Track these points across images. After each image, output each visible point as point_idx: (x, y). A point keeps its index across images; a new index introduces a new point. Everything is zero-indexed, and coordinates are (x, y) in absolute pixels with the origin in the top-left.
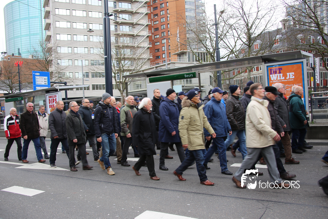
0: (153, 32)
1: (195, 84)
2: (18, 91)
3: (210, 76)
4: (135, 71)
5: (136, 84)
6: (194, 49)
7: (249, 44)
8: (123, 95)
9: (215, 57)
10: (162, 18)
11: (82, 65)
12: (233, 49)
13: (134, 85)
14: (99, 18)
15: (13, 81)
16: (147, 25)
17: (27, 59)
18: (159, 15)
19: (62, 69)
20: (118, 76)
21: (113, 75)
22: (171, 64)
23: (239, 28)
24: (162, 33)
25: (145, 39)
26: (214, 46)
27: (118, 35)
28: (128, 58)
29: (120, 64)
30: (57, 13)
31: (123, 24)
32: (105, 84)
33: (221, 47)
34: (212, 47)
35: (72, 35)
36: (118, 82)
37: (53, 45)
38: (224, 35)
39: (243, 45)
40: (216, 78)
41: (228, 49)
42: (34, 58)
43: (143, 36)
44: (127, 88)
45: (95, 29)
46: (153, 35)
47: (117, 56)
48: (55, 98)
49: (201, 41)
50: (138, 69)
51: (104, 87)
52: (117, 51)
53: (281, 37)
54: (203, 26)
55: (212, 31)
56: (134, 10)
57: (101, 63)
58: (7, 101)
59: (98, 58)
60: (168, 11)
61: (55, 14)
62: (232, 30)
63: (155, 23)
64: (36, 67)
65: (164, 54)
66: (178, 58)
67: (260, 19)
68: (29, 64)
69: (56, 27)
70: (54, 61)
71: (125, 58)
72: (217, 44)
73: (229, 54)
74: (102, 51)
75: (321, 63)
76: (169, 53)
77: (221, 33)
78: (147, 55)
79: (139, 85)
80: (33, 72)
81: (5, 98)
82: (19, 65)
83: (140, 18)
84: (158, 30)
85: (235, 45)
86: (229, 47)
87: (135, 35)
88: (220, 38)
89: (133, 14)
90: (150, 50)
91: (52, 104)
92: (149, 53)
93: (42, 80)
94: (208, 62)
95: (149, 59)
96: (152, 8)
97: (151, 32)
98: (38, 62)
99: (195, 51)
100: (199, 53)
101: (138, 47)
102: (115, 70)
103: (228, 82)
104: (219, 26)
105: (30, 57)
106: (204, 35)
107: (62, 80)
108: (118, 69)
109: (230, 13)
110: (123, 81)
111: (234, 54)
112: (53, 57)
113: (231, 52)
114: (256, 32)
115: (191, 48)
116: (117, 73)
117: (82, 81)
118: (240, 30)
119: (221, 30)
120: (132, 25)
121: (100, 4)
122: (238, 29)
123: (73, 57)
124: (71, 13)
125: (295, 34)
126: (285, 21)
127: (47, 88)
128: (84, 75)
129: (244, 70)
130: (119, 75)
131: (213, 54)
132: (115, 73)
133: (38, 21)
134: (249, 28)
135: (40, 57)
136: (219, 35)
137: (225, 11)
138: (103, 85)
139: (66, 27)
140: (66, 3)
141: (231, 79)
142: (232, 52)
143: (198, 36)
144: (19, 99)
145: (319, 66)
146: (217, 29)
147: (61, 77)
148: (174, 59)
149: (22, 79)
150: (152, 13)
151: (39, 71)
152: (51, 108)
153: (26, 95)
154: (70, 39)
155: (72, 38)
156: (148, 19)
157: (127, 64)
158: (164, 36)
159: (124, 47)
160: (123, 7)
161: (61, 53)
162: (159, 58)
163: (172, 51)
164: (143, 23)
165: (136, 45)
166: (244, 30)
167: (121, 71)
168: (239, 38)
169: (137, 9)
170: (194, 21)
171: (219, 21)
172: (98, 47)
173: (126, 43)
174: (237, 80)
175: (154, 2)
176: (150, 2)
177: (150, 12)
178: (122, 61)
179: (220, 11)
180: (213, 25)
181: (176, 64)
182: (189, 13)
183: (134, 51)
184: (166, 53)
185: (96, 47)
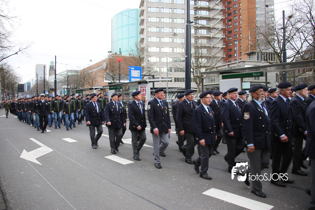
0: (227, 34)
1: (262, 80)
2: (118, 82)
3: (277, 74)
5: (211, 78)
6: (263, 49)
8: (199, 87)
9: (282, 57)
10: (236, 22)
11: (167, 62)
12: (299, 50)
13: (209, 79)
14: (182, 23)
15: (115, 74)
16: (222, 29)
17: (126, 57)
18: (232, 20)
21: (192, 70)
22: (241, 62)
23: (306, 31)
24: (234, 35)
25: (220, 40)
27: (197, 37)
28: (205, 57)
29: (198, 62)
30: (149, 20)
31: (202, 28)
32: (185, 77)
33: (288, 48)
34: (280, 48)
35: (160, 38)
36: (196, 76)
37: (145, 46)
38: (291, 38)
39: (310, 46)
40: (282, 76)
41: (295, 50)
42: (131, 56)
43: (219, 38)
44: (202, 82)
45: (179, 33)
46: (227, 38)
47: (196, 55)
48: (145, 89)
49: (269, 43)
51: (184, 80)
52: (196, 50)
54: (271, 30)
55: (280, 34)
56: (211, 16)
57: (183, 60)
58: (110, 89)
59: (179, 56)
60: (240, 16)
61: (148, 22)
62: (299, 33)
63: (229, 27)
64: (132, 63)
65: (236, 54)
66: (248, 57)
68: (127, 61)
69: (148, 32)
70: (145, 58)
71: (202, 56)
72: (284, 45)
73: (295, 54)
74: (184, 51)
76: (240, 53)
77: (289, 35)
78: (221, 55)
79: (213, 79)
80: (130, 67)
81: (109, 87)
82: (119, 61)
83: (216, 23)
84: (232, 33)
85: (302, 47)
86: (295, 48)
87: (212, 37)
88: (287, 40)
89: (210, 20)
90: (224, 50)
91: (143, 93)
92: (223, 53)
93: (136, 73)
94: (274, 61)
95: (222, 58)
96: (226, 14)
97: (225, 34)
98: (134, 59)
99: (264, 51)
100: (267, 53)
101: (214, 47)
102: (193, 66)
103: (292, 80)
104: (287, 29)
105: (128, 55)
106: (272, 37)
107: (151, 73)
108: (196, 65)
109: (298, 17)
110: (200, 75)
111: (300, 55)
112: (145, 55)
113: (297, 53)
115: (260, 49)
116: (195, 69)
117: (166, 75)
118: (307, 33)
119: (289, 33)
120: (209, 29)
121: (183, 13)
122: (305, 32)
123: (160, 55)
124: (160, 20)
127: (138, 80)
128: (168, 70)
129: (309, 69)
130: (196, 71)
131: (280, 55)
133: (135, 27)
135: (135, 55)
136: (286, 38)
137: (293, 16)
138: (183, 78)
139: (156, 31)
140: (157, 12)
141: (296, 77)
142: (298, 53)
143: (267, 39)
144: (118, 88)
146: (284, 32)
147: (150, 71)
148: (245, 58)
149: (121, 72)
150: (226, 18)
151: (134, 66)
153: (124, 85)
154: (158, 41)
155: (160, 40)
156: (223, 23)
157: (203, 61)
158: (236, 38)
159: (202, 47)
160: (202, 14)
161: (151, 52)
162: (231, 57)
163: (243, 51)
164: (218, 27)
165: (212, 46)
166: (311, 33)
167: (199, 67)
168: (306, 40)
169: (214, 15)
170: (263, 25)
171: (287, 25)
172: (180, 47)
173: (204, 44)
174: (301, 78)
175: (229, 9)
176: (225, 9)
177: (225, 18)
178: (200, 59)
179: (288, 16)
180: (281, 29)
181: (246, 62)
182: (260, 18)
183: (210, 51)
184: (237, 52)
185: (179, 47)
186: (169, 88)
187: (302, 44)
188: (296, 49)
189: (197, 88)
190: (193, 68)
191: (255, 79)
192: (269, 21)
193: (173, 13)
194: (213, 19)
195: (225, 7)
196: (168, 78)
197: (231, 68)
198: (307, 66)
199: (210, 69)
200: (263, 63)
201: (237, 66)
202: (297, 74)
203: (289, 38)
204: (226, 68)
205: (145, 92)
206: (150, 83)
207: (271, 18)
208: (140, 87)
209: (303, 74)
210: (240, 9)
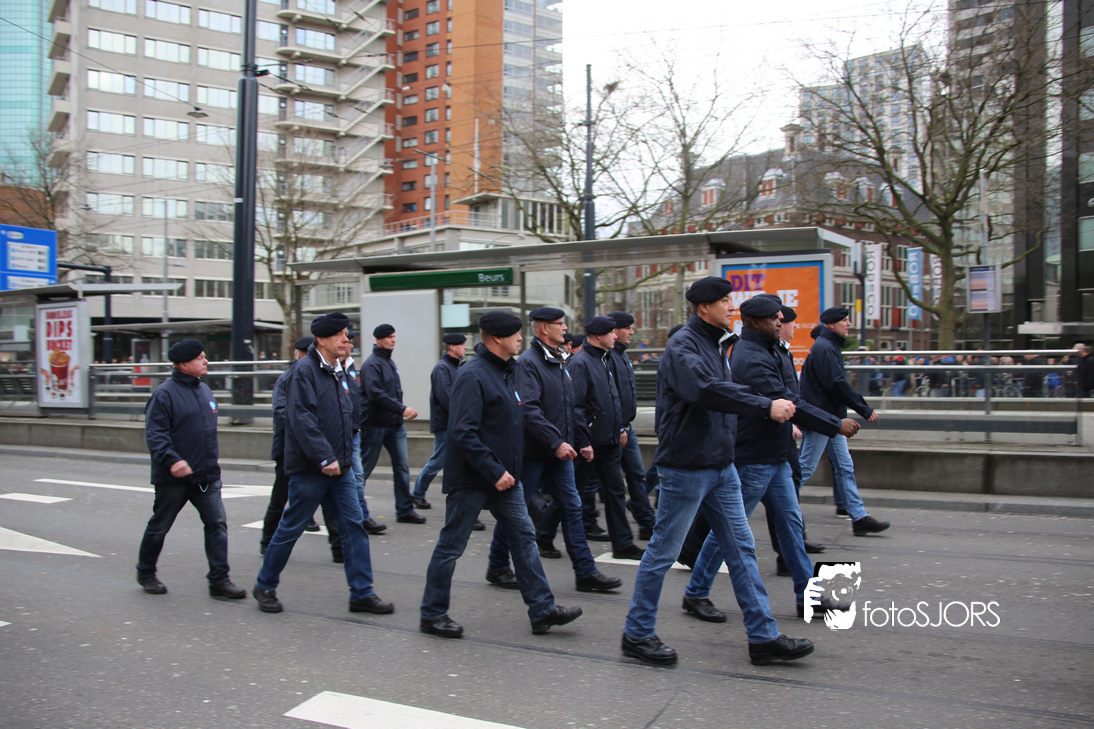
0: (399, 128)
3: (567, 278)
4: (334, 247)
5: (337, 285)
6: (521, 191)
7: (686, 191)
8: (288, 319)
9: (582, 221)
10: (432, 88)
11: (166, 219)
12: (638, 201)
13: (329, 290)
14: (232, 71)
16: (382, 107)
18: (420, 77)
19: (99, 224)
20: (279, 256)
21: (260, 252)
22: (448, 233)
23: (660, 141)
24: (426, 132)
25: (372, 148)
26: (582, 185)
27: (287, 128)
28: (315, 204)
29: (287, 222)
30: (93, 43)
31: (307, 95)
34: (576, 189)
35: (140, 119)
36: (279, 276)
37: (73, 146)
38: (613, 157)
39: (669, 191)
40: (582, 286)
41: (624, 201)
42: (8, 182)
43: (368, 139)
45: (216, 105)
46: (399, 138)
47: (279, 196)
48: (65, 321)
49: (542, 169)
50: (344, 238)
51: (231, 291)
53: (781, 176)
54: (549, 125)
55: (577, 142)
56: (344, 55)
57: (230, 215)
59: (217, 197)
60: (450, 68)
61: (89, 48)
62: (637, 144)
63: (407, 102)
64: (12, 213)
65: (428, 200)
66: (470, 215)
67: (719, 122)
69: (88, 89)
70: (73, 195)
71: (304, 202)
72: (589, 182)
73: (625, 213)
75: (888, 260)
76: (443, 197)
77: (605, 149)
78: (375, 200)
83: (361, 81)
84: (416, 124)
85: (645, 191)
86: (624, 193)
87: (342, 134)
88: (600, 165)
89: (339, 67)
90: (386, 184)
91: (59, 338)
92: (382, 194)
93: (31, 256)
94: (560, 233)
95: (382, 212)
96: (400, 56)
97: (393, 128)
98: (20, 196)
99: (523, 197)
100: (535, 204)
101: (348, 171)
102: (271, 238)
103: (617, 300)
104: (599, 127)
106: (553, 151)
107: (97, 259)
108: (279, 235)
110: (295, 273)
111: (641, 216)
112: (71, 183)
113: (630, 209)
114: (708, 156)
115: (511, 188)
116: (279, 248)
117: (161, 267)
118: (662, 146)
119: (605, 142)
120: (333, 101)
121: (234, 28)
122: (654, 140)
123: (138, 187)
124: (140, 47)
125: (819, 169)
126: (794, 130)
127: (42, 283)
128: (169, 249)
129: (669, 265)
130: (282, 257)
131: (576, 212)
132: (269, 250)
134: (688, 140)
135: (28, 181)
136: (596, 157)
137: (620, 86)
139: (122, 92)
140: (127, 14)
141: (626, 289)
142: (634, 209)
143: (534, 154)
145: (882, 268)
146: (591, 137)
147: (94, 250)
148: (459, 216)
150: (398, 69)
151: (23, 224)
152: (51, 352)
154: (130, 130)
155: (139, 127)
156: (388, 86)
157: (307, 221)
158: (432, 143)
159: (303, 169)
160: (310, 43)
161: (98, 173)
162: (413, 211)
163: (454, 191)
164: (369, 100)
165: (344, 166)
166: (672, 147)
167: (289, 243)
168: (657, 170)
169: (355, 52)
170: (525, 105)
171: (601, 115)
172: (219, 161)
173: (311, 157)
174: (645, 293)
175: (409, 34)
176: (395, 37)
177: (392, 67)
178: (295, 212)
179: (604, 85)
180: (580, 125)
181: (463, 232)
182: (515, 81)
183: (336, 182)
184: (433, 194)
185: (215, 161)
186: (172, 320)
187: (646, 183)
188: (626, 198)
189: (281, 318)
190: (268, 244)
191: (495, 294)
192: (542, 93)
193: (193, 26)
194: (350, 66)
195: (397, 27)
196: (171, 281)
197: (411, 252)
198: (661, 255)
199: (332, 251)
200: (522, 238)
201: (432, 247)
202: (632, 280)
203: (607, 157)
204: (392, 250)
205: (69, 335)
206: (89, 299)
207: (553, 83)
208: (43, 314)
209: (651, 281)
210: (449, 41)
